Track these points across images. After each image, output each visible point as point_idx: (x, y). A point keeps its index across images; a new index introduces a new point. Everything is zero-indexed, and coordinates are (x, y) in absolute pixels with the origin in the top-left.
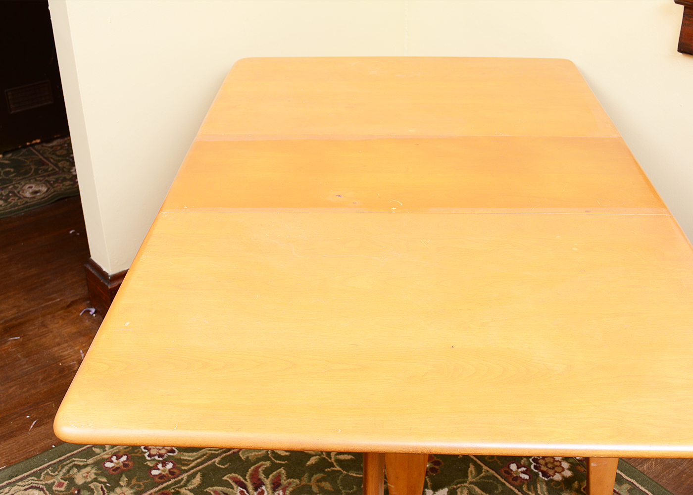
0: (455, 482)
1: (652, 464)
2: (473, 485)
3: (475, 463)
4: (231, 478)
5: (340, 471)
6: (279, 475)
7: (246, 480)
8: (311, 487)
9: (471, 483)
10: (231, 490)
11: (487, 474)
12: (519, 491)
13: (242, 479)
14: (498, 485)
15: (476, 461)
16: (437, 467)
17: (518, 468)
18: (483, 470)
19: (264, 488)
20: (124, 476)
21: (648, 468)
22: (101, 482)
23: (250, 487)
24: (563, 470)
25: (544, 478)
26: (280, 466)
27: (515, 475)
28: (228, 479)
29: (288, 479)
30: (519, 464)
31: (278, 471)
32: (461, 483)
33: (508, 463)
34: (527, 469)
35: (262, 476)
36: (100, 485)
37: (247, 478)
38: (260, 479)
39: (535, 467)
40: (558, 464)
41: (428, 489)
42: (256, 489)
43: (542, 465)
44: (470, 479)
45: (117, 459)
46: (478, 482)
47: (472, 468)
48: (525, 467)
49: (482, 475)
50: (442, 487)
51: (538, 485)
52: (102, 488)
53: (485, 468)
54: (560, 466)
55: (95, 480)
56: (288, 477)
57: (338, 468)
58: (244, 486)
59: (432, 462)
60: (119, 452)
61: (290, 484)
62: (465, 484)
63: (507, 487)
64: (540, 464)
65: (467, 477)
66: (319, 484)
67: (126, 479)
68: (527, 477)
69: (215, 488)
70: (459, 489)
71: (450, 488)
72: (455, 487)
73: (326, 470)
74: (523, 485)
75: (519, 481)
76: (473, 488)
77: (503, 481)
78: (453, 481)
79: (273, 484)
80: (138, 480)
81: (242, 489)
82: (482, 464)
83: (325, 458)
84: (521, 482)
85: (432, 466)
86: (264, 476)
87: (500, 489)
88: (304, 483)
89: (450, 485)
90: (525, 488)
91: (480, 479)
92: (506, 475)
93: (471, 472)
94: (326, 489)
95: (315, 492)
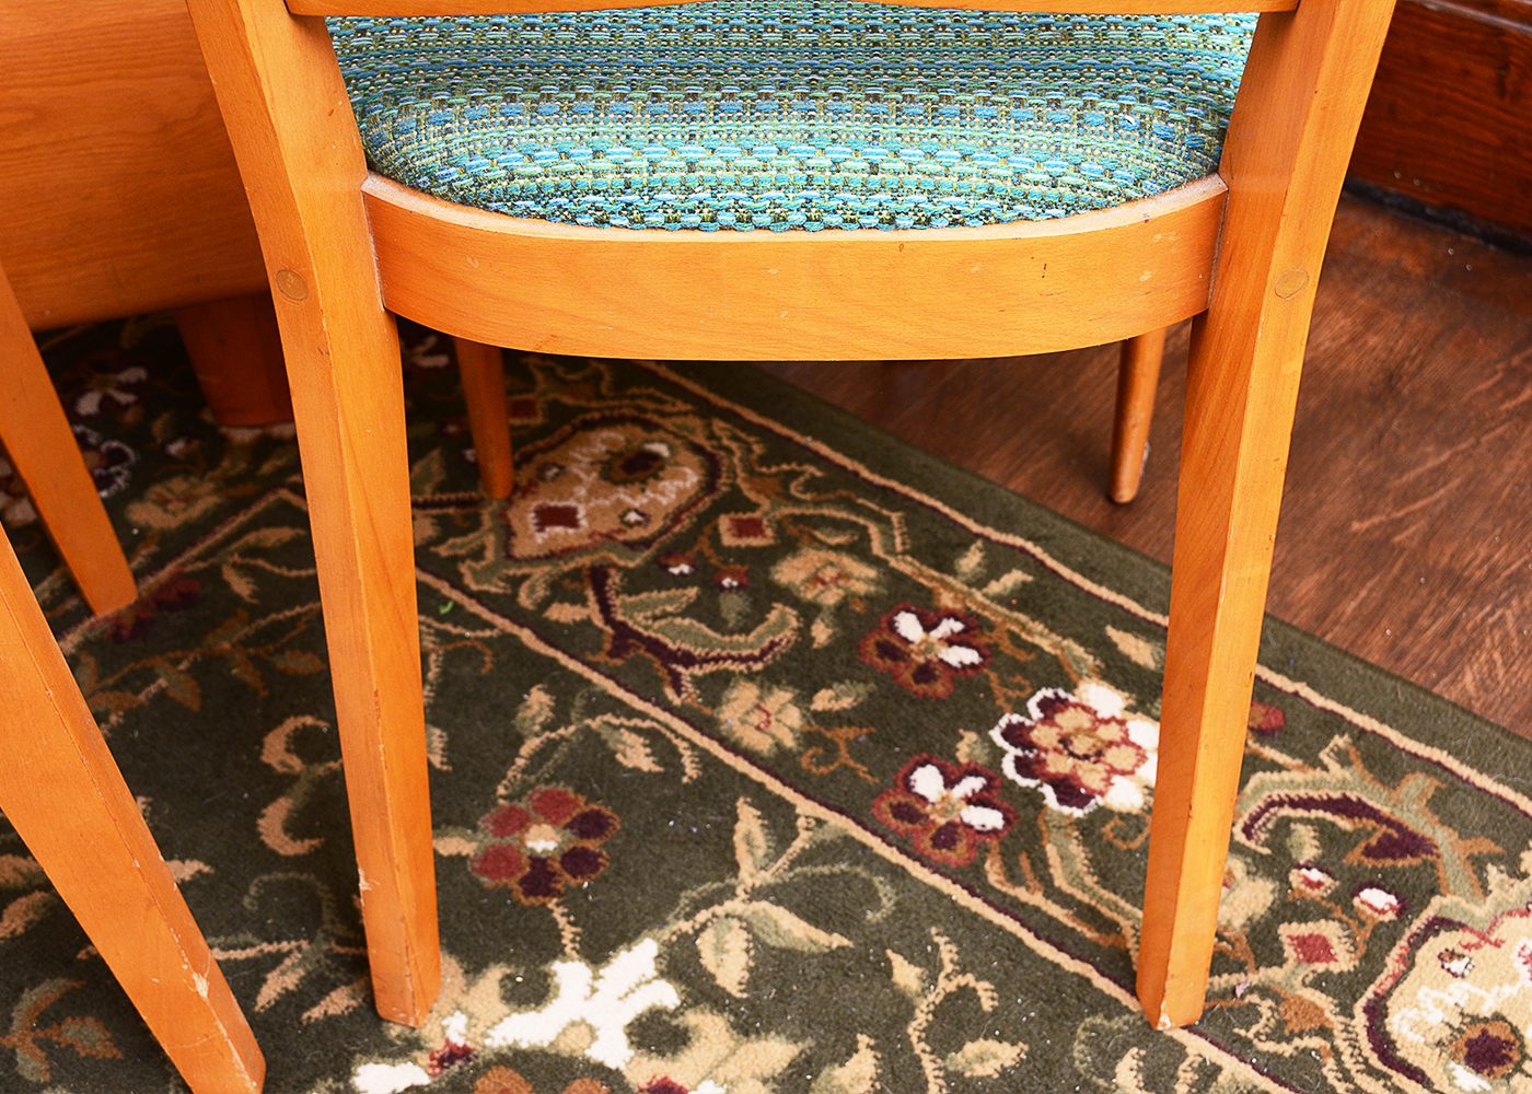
0: (683, 901)
1: (1491, 662)
2: (764, 904)
3: (760, 796)
8: (10, 1060)
9: (756, 894)
11: (821, 835)
12: (973, 894)
14: (877, 880)
15: (761, 785)
16: (592, 845)
17: (950, 783)
18: (801, 822)
21: (1482, 686)
24: (1139, 756)
25: (1066, 810)
27: (942, 821)
30: (950, 765)
32: (709, 902)
33: (903, 771)
34: (990, 779)
39: (1023, 766)
40: (1115, 732)
41: (564, 961)
43: (1046, 751)
44: (750, 874)
46: (784, 885)
47: (749, 821)
48: (975, 773)
49: (798, 845)
50: (627, 938)
51: (1051, 851)
53: (806, 808)
54: (1126, 741)
59: (569, 826)
62: (729, 906)
63: (916, 882)
64: (1041, 749)
65: (734, 868)
66: (52, 1034)
68: (991, 819)
70: (709, 936)
71: (666, 934)
72: (686, 926)
74: (983, 861)
75: (961, 847)
76: (767, 916)
77: (892, 855)
78: (674, 902)
82: (789, 794)
84: (971, 847)
85: (570, 841)
87: (887, 894)
89: (663, 924)
90: (994, 874)
91: (791, 869)
92: (905, 826)
93: (748, 840)
94: (83, 1054)
95: (34, 1079)
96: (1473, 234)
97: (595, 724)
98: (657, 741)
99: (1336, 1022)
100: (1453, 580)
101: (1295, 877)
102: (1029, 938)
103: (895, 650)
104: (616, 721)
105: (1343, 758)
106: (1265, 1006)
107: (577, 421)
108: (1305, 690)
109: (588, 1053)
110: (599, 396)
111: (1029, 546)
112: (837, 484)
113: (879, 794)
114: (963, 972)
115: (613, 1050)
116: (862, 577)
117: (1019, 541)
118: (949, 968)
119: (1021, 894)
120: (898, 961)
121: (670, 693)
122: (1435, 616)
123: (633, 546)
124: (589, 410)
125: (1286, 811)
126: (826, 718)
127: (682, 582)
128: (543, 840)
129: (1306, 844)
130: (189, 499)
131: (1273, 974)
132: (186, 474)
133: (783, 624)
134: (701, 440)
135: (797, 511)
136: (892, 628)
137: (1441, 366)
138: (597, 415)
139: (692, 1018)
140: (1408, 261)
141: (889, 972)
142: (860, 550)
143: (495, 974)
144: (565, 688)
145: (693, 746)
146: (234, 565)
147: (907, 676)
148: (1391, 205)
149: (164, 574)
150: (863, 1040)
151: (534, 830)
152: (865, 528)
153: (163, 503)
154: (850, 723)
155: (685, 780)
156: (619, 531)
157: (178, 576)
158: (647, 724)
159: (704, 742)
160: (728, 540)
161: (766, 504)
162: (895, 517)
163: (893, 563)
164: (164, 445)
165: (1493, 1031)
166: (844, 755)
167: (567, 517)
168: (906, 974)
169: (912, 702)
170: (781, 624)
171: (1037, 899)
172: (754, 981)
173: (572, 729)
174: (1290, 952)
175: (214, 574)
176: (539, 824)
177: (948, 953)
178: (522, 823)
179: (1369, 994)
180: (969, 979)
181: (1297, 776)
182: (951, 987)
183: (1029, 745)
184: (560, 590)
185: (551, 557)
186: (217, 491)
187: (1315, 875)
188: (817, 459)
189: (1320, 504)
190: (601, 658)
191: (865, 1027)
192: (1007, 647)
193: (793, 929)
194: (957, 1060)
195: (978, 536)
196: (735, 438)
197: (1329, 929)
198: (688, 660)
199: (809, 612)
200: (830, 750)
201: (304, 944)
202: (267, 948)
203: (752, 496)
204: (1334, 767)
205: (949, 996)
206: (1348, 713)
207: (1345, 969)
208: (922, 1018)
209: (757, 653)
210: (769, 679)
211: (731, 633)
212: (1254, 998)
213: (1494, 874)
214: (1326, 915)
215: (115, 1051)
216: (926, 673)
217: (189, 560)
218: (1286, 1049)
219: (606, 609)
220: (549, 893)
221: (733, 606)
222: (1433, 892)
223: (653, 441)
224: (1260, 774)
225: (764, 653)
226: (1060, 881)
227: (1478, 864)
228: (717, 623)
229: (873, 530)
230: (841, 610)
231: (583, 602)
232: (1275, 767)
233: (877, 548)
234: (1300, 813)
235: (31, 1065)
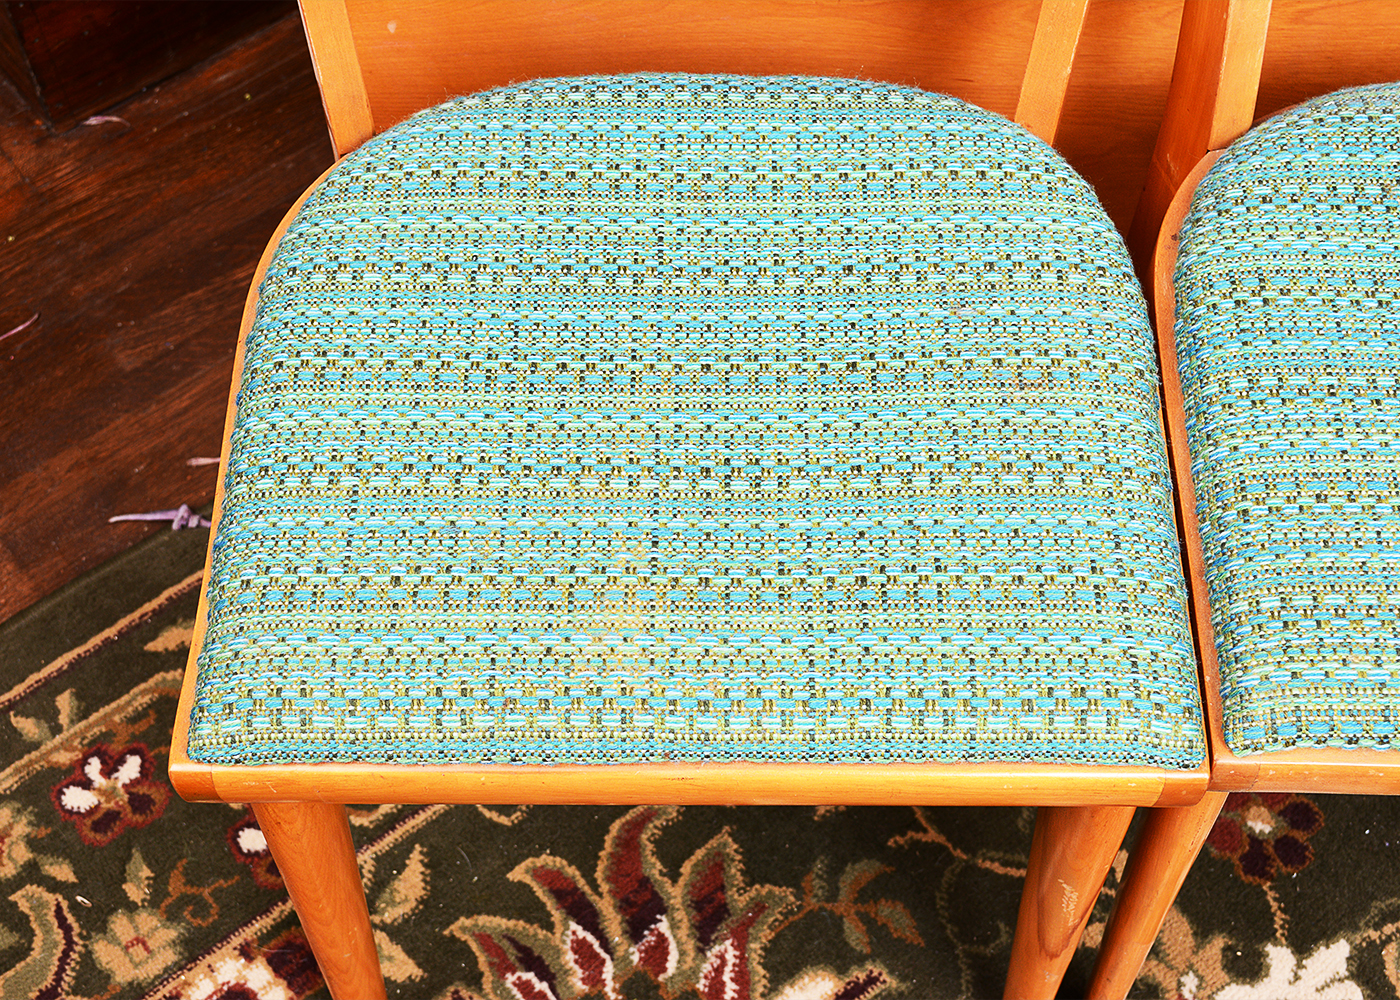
0: (1374, 911)
4: (537, 876)
5: (942, 848)
6: (716, 866)
7: (595, 886)
8: (839, 926)
10: (542, 933)
13: (581, 883)
16: (1301, 836)
19: (664, 926)
20: (137, 855)
22: (54, 886)
23: (614, 923)
26: (721, 819)
28: (528, 880)
29: (751, 884)
31: (713, 843)
32: (1394, 916)
35: (654, 868)
36: (51, 899)
37: (599, 875)
38: (645, 882)
41: (1275, 945)
42: (634, 934)
45: (109, 770)
50: (1327, 936)
52: (59, 909)
55: (31, 873)
56: (752, 877)
57: (932, 836)
58: (589, 918)
59: (1280, 813)
60: (107, 736)
61: (760, 908)
66: (870, 909)
67: (146, 872)
69: (484, 920)
70: (1392, 949)
71: (1357, 940)
72: (1374, 935)
73: (892, 843)
78: (1365, 910)
79: (698, 907)
80: (193, 878)
81: (582, 933)
85: (1284, 830)
86: (659, 866)
88: (813, 903)
89: (1356, 929)
94: (895, 936)
95: (853, 944)
128: (1261, 822)
143: (1219, 943)
151: (1253, 810)
176: (1258, 806)
215: (920, 940)
220: (1264, 875)
235: (855, 936)
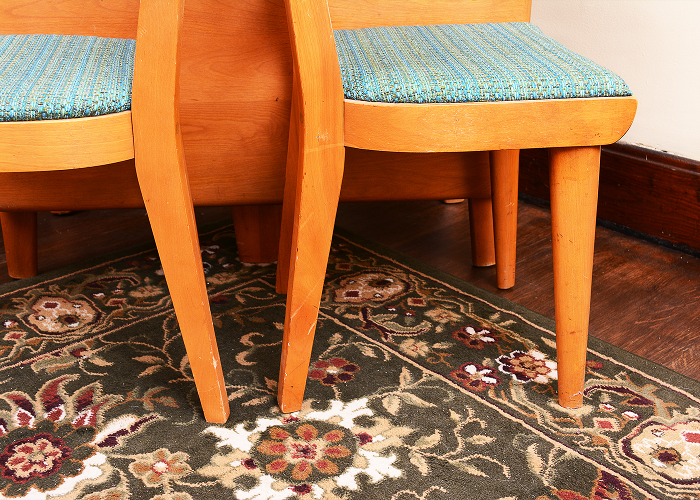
0: (379, 390)
1: (682, 361)
2: (408, 393)
3: (410, 367)
4: (8, 397)
5: (192, 382)
6: (92, 391)
7: (34, 399)
8: (141, 404)
9: (404, 391)
10: (5, 412)
11: (430, 378)
12: (482, 398)
13: (28, 398)
14: (448, 392)
15: (412, 364)
16: (349, 373)
17: (478, 370)
18: (424, 375)
19: (62, 407)
21: (678, 366)
23: (38, 406)
24: (549, 370)
25: (520, 381)
26: (96, 379)
27: (474, 379)
28: (4, 398)
29: (104, 395)
30: (479, 366)
31: (91, 385)
32: (388, 391)
33: (462, 366)
34: (493, 371)
35: (62, 392)
37: (37, 395)
38: (57, 397)
39: (504, 368)
40: (540, 363)
41: (335, 400)
42: (47, 410)
43: (515, 366)
44: (403, 385)
46: (415, 390)
47: (405, 373)
48: (489, 369)
49: (422, 380)
50: (358, 396)
51: (513, 391)
53: (426, 371)
54: (544, 366)
56: (105, 392)
57: (189, 379)
58: (28, 407)
59: (342, 368)
61: (106, 400)
62: (395, 392)
63: (462, 393)
64: (513, 365)
65: (399, 383)
66: (157, 400)
68: (494, 381)
70: (386, 399)
71: (371, 397)
72: (380, 396)
73: (170, 382)
74: (488, 390)
75: (480, 386)
76: (408, 396)
77: (456, 386)
78: (376, 390)
79: (79, 402)
81: (23, 411)
82: (421, 368)
83: (170, 368)
84: (483, 387)
85: (342, 371)
86: (65, 392)
87: (452, 396)
88: (130, 399)
90: (491, 394)
91: (418, 386)
92: (460, 379)
93: (405, 378)
94: (166, 405)
95: (148, 410)
96: (690, 254)
97: (356, 344)
98: (376, 350)
99: (611, 444)
100: (671, 339)
101: (601, 406)
102: (501, 412)
103: (466, 336)
104: (363, 344)
105: (623, 378)
106: (586, 438)
107: (362, 271)
108: (611, 359)
109: (339, 424)
110: (371, 266)
111: (517, 315)
112: (450, 293)
113: (453, 370)
114: (476, 418)
115: (348, 424)
116: (455, 317)
117: (513, 313)
118: (471, 416)
119: (500, 400)
120: (452, 412)
121: (383, 339)
122: (663, 348)
123: (376, 302)
124: (367, 269)
125: (600, 389)
126: (437, 350)
127: (393, 312)
128: (333, 370)
129: (606, 398)
130: (227, 278)
131: (590, 430)
132: (228, 272)
133: (426, 325)
134: (405, 279)
135: (435, 299)
136: (464, 330)
137: (673, 286)
138: (370, 270)
139: (377, 419)
140: (665, 259)
141: (449, 415)
142: (457, 310)
143: (310, 401)
144: (346, 335)
145: (389, 352)
146: (240, 295)
147: (468, 343)
148: (661, 244)
149: (215, 295)
150: (437, 431)
151: (330, 367)
152: (459, 306)
153: (219, 278)
154: (446, 352)
155: (385, 360)
156: (372, 299)
157: (221, 296)
158: (374, 345)
159: (393, 352)
160: (410, 304)
161: (425, 297)
162: (470, 304)
163: (467, 315)
164: (221, 265)
165: (669, 452)
166: (442, 360)
167: (355, 294)
168: (455, 416)
169: (468, 349)
170: (426, 326)
171: (506, 402)
172: (401, 412)
173: (348, 344)
174: (596, 425)
175: (233, 296)
176: (332, 366)
177: (471, 412)
178: (327, 365)
179: (625, 438)
180: (478, 420)
181: (606, 381)
182: (471, 421)
183: (510, 364)
184: (348, 311)
185: (348, 302)
186: (237, 277)
187: (608, 406)
188: (445, 287)
189: (624, 316)
190: (361, 328)
191: (438, 428)
192: (505, 338)
193: (417, 400)
194: (470, 439)
195: (499, 311)
196: (417, 280)
197: (612, 421)
198: (391, 332)
199: (436, 324)
200: (438, 358)
201: (246, 387)
202: (233, 386)
203: (420, 294)
204: (620, 380)
205: (469, 423)
206: (627, 366)
207: (616, 431)
208: (459, 428)
209: (416, 332)
210: (419, 338)
211: (407, 326)
212: (582, 435)
213: (675, 412)
214: (611, 416)
215: (177, 406)
216: (475, 342)
217: (225, 292)
218: (592, 449)
219: (365, 317)
220: (333, 383)
221: (408, 320)
222: (652, 415)
223: (388, 278)
224: (592, 379)
225: (418, 332)
226: (514, 398)
227: (670, 410)
228: (403, 323)
229: (461, 306)
230: (446, 325)
231: (358, 314)
232: (597, 378)
233: (462, 310)
234: (605, 390)
235: (147, 406)
